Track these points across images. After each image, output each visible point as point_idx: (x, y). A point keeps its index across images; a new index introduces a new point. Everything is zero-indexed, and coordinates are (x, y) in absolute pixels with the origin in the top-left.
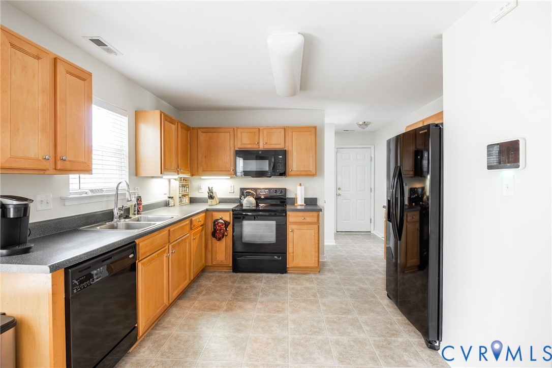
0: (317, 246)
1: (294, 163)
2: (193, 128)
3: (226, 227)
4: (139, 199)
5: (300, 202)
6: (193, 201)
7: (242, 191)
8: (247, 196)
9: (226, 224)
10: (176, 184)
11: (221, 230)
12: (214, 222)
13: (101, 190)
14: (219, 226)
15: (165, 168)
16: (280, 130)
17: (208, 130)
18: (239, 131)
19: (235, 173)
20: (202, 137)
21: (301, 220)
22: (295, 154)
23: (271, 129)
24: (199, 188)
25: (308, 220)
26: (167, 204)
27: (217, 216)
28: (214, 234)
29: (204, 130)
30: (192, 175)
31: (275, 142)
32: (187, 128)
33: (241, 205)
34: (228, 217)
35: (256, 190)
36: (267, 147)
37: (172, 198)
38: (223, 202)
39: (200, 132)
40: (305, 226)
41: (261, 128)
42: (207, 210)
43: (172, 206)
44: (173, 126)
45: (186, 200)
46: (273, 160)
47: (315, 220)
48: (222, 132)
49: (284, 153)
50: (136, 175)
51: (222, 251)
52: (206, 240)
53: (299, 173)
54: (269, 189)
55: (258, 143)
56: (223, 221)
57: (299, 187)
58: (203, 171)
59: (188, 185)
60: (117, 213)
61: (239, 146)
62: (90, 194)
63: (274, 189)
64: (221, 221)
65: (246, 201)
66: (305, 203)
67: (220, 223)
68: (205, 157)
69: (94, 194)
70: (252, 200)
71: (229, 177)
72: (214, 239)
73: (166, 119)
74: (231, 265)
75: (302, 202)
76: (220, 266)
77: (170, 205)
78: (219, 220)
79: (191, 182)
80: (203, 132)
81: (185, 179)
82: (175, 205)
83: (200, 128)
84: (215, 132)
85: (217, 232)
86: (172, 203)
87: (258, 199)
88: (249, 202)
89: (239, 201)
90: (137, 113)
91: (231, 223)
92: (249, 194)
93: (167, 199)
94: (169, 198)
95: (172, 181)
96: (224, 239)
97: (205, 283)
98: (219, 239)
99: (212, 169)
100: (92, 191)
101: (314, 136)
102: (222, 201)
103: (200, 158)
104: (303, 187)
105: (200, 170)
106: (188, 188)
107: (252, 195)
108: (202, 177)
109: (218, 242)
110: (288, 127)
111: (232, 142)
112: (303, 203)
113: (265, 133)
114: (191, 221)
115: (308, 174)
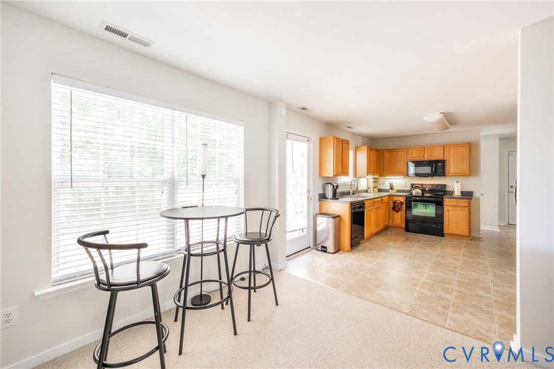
0: (468, 222)
1: (451, 167)
2: (381, 150)
3: (402, 205)
4: (357, 187)
5: (457, 193)
6: (380, 190)
7: (412, 185)
8: (415, 188)
9: (402, 203)
10: (371, 181)
12: (394, 202)
15: (368, 173)
16: (440, 147)
17: (390, 151)
18: (410, 150)
19: (407, 175)
20: (386, 154)
21: (455, 204)
22: (452, 161)
23: (433, 147)
24: (384, 183)
25: (461, 204)
26: (367, 191)
27: (396, 199)
28: (394, 209)
29: (388, 151)
30: (380, 176)
31: (437, 155)
32: (378, 151)
33: (412, 194)
34: (402, 200)
35: (422, 185)
36: (430, 159)
37: (369, 188)
39: (385, 152)
40: (458, 209)
41: (425, 147)
42: (390, 195)
43: (369, 192)
44: (372, 152)
45: (376, 190)
46: (434, 166)
47: (467, 205)
48: (399, 151)
49: (443, 162)
50: (355, 176)
51: (399, 218)
52: (389, 212)
53: (455, 174)
54: (432, 185)
55: (424, 156)
57: (456, 184)
58: (387, 174)
59: (378, 181)
60: (351, 193)
61: (410, 159)
63: (436, 184)
65: (415, 191)
68: (388, 166)
70: (419, 191)
71: (403, 177)
72: (394, 211)
73: (370, 149)
74: (404, 227)
75: (458, 193)
76: (397, 227)
81: (376, 178)
82: (371, 192)
83: (385, 150)
84: (394, 152)
85: (396, 207)
86: (369, 190)
87: (423, 191)
88: (417, 192)
89: (410, 191)
90: (356, 148)
92: (417, 187)
93: (367, 189)
95: (370, 179)
96: (400, 212)
98: (397, 212)
99: (393, 172)
101: (468, 150)
102: (398, 191)
103: (385, 166)
104: (459, 184)
105: (385, 173)
106: (378, 183)
107: (419, 188)
108: (386, 177)
109: (396, 213)
110: (447, 145)
111: (405, 156)
112: (460, 194)
113: (429, 150)
114: (382, 199)
115: (463, 175)
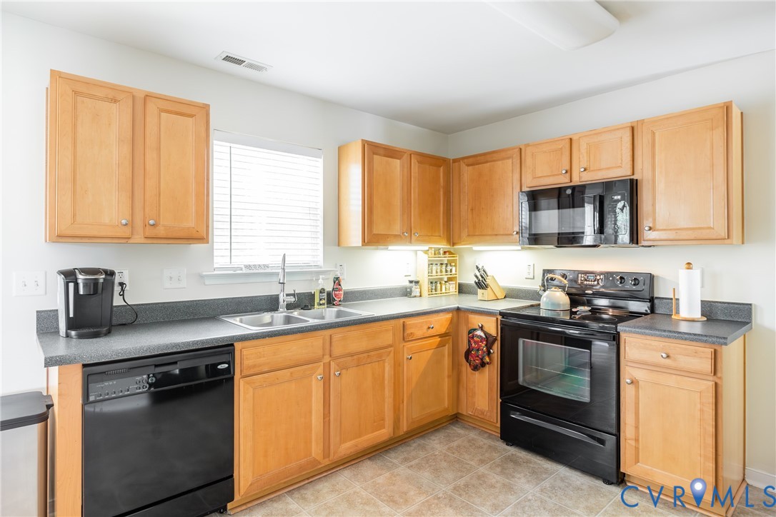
1: (658, 207)
2: (451, 161)
3: (489, 346)
4: (337, 281)
5: (689, 309)
7: (546, 275)
8: (550, 286)
9: (489, 341)
10: (424, 259)
11: (478, 350)
12: (470, 333)
13: (266, 266)
14: (476, 342)
16: (619, 134)
17: (476, 160)
18: (531, 151)
20: (467, 173)
22: (660, 186)
23: (596, 135)
25: (681, 362)
26: (406, 293)
27: (476, 321)
29: (471, 160)
30: (453, 244)
33: (537, 307)
34: (492, 327)
36: (589, 177)
37: (417, 282)
38: (512, 297)
39: (463, 166)
40: (673, 379)
41: (574, 138)
42: (458, 309)
43: (415, 297)
45: (450, 287)
47: (707, 366)
48: (499, 160)
49: (632, 186)
50: (339, 244)
51: (484, 391)
53: (672, 234)
54: (608, 274)
55: (569, 171)
56: (482, 334)
57: (683, 273)
58: (470, 235)
59: (455, 261)
60: (284, 301)
61: (531, 183)
62: (245, 271)
63: (617, 273)
64: (479, 333)
65: (547, 297)
66: (703, 315)
67: (478, 336)
68: (472, 210)
69: (251, 271)
70: (562, 299)
71: (519, 248)
72: (466, 367)
74: (498, 425)
75: (693, 311)
76: (481, 420)
77: (413, 295)
78: (475, 330)
79: (461, 257)
80: (468, 165)
81: (448, 252)
82: (423, 294)
83: (464, 158)
84: (487, 162)
85: (472, 354)
86: (416, 291)
87: (575, 296)
88: (555, 301)
90: (340, 150)
91: (499, 338)
93: (408, 284)
94: (411, 282)
96: (484, 370)
97: (436, 444)
98: (475, 368)
99: (486, 232)
100: (248, 267)
104: (696, 273)
105: (464, 233)
106: (455, 266)
107: (565, 286)
108: (476, 248)
110: (643, 122)
111: (517, 176)
113: (584, 147)
115: (701, 238)
